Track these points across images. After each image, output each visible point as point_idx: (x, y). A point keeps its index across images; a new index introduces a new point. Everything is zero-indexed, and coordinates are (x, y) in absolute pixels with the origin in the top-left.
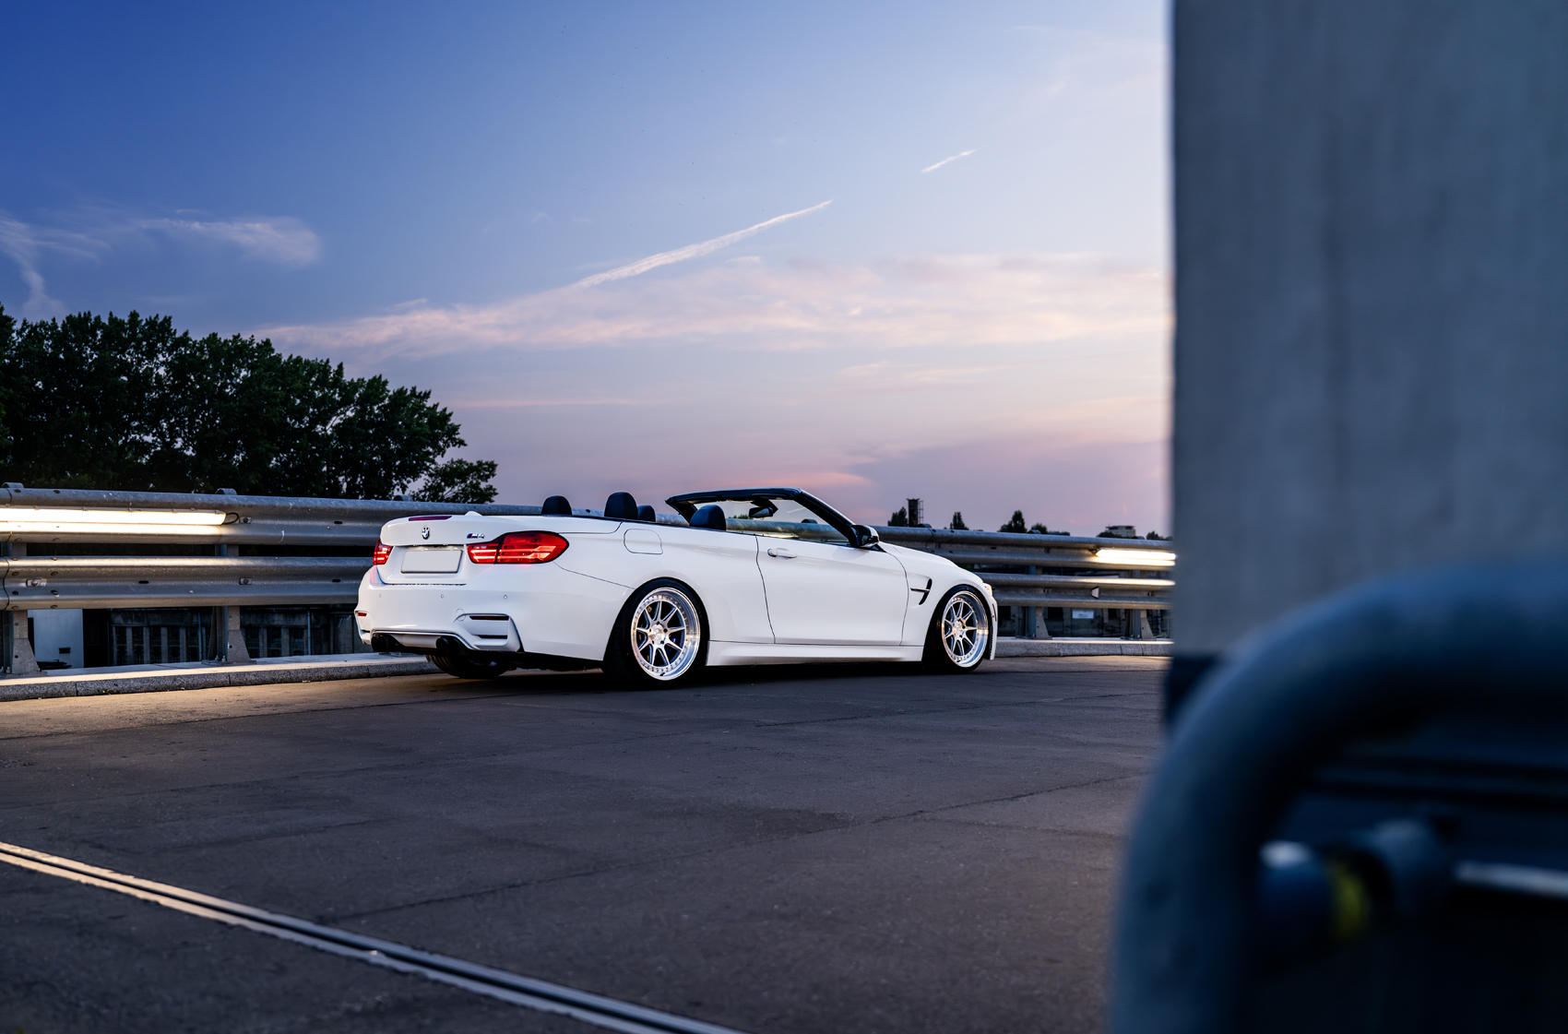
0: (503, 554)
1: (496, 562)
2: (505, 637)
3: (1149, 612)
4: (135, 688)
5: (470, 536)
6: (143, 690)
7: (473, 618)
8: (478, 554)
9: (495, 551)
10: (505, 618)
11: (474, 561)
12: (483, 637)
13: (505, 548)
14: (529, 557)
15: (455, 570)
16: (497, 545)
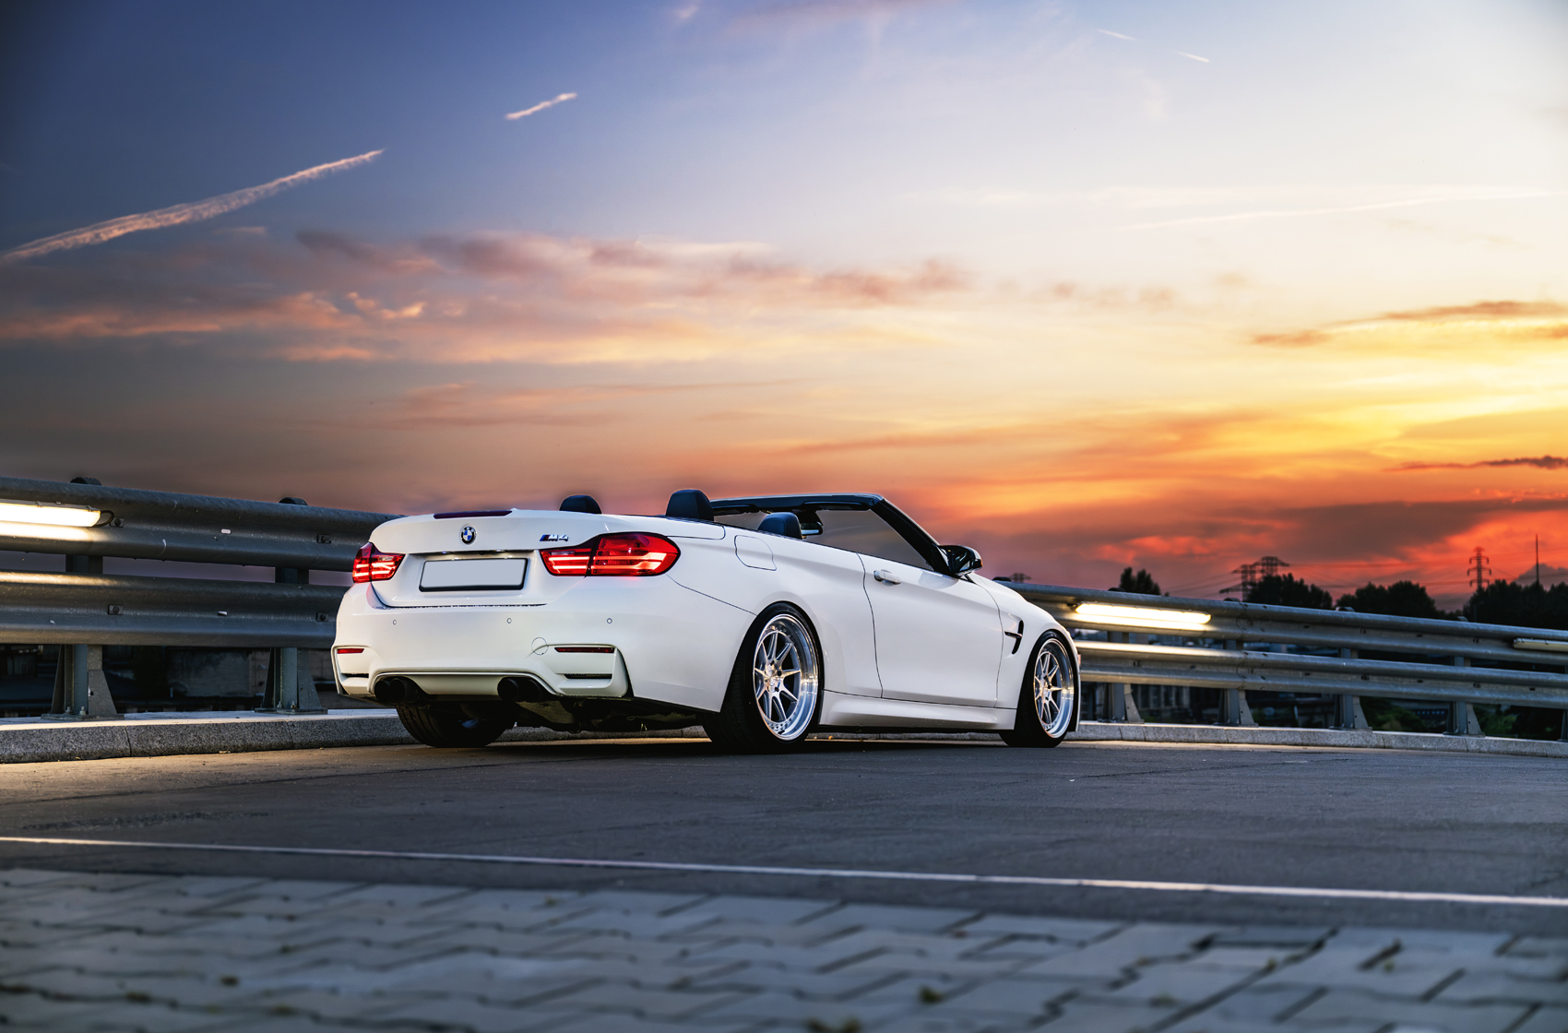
0: (599, 563)
1: (588, 573)
2: (608, 677)
3: (1134, 686)
4: (17, 756)
5: (545, 538)
6: (27, 759)
7: (559, 650)
8: (558, 563)
9: (587, 558)
10: (610, 650)
11: (554, 573)
12: (570, 676)
13: (600, 554)
14: (636, 567)
15: (518, 582)
16: (589, 550)
